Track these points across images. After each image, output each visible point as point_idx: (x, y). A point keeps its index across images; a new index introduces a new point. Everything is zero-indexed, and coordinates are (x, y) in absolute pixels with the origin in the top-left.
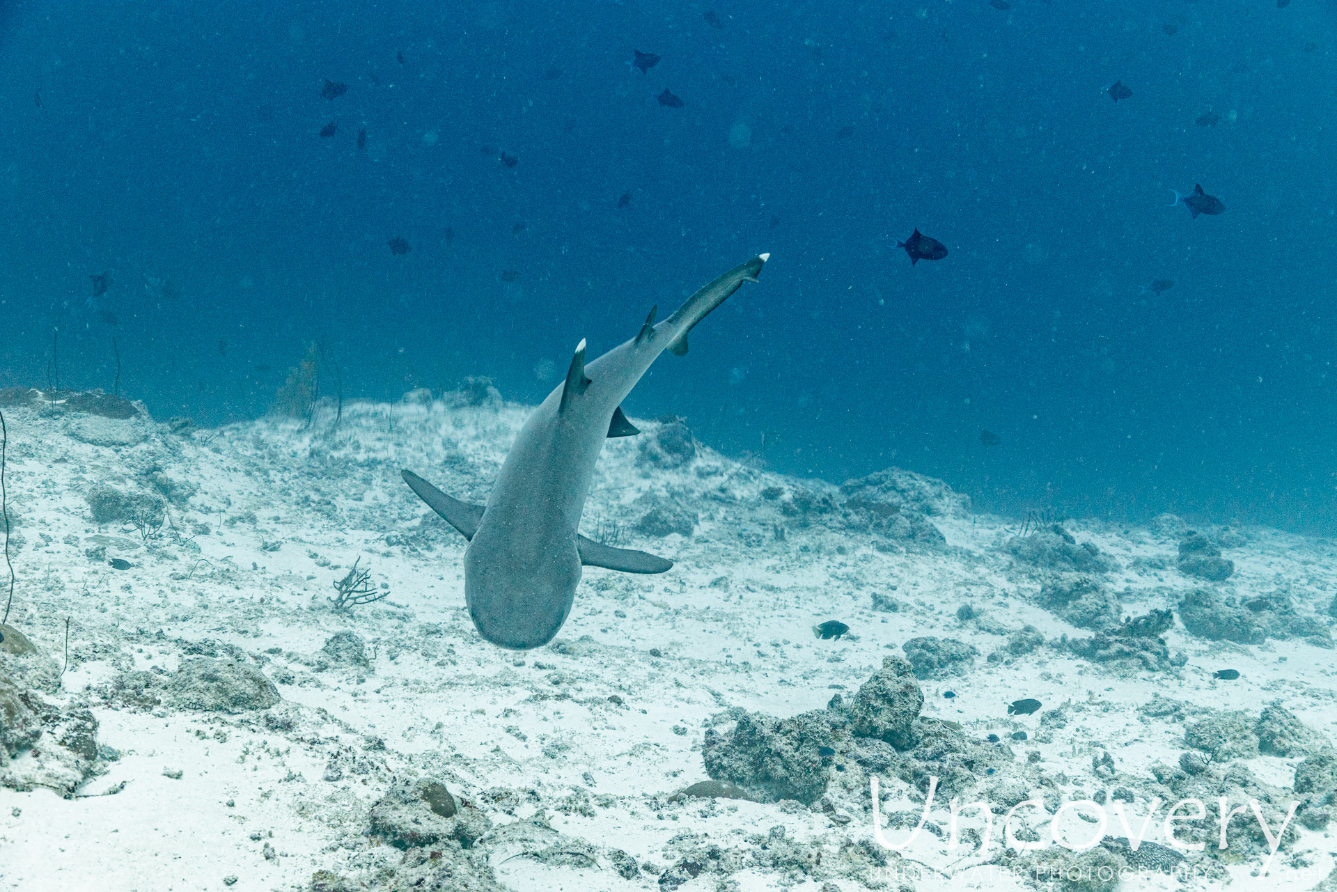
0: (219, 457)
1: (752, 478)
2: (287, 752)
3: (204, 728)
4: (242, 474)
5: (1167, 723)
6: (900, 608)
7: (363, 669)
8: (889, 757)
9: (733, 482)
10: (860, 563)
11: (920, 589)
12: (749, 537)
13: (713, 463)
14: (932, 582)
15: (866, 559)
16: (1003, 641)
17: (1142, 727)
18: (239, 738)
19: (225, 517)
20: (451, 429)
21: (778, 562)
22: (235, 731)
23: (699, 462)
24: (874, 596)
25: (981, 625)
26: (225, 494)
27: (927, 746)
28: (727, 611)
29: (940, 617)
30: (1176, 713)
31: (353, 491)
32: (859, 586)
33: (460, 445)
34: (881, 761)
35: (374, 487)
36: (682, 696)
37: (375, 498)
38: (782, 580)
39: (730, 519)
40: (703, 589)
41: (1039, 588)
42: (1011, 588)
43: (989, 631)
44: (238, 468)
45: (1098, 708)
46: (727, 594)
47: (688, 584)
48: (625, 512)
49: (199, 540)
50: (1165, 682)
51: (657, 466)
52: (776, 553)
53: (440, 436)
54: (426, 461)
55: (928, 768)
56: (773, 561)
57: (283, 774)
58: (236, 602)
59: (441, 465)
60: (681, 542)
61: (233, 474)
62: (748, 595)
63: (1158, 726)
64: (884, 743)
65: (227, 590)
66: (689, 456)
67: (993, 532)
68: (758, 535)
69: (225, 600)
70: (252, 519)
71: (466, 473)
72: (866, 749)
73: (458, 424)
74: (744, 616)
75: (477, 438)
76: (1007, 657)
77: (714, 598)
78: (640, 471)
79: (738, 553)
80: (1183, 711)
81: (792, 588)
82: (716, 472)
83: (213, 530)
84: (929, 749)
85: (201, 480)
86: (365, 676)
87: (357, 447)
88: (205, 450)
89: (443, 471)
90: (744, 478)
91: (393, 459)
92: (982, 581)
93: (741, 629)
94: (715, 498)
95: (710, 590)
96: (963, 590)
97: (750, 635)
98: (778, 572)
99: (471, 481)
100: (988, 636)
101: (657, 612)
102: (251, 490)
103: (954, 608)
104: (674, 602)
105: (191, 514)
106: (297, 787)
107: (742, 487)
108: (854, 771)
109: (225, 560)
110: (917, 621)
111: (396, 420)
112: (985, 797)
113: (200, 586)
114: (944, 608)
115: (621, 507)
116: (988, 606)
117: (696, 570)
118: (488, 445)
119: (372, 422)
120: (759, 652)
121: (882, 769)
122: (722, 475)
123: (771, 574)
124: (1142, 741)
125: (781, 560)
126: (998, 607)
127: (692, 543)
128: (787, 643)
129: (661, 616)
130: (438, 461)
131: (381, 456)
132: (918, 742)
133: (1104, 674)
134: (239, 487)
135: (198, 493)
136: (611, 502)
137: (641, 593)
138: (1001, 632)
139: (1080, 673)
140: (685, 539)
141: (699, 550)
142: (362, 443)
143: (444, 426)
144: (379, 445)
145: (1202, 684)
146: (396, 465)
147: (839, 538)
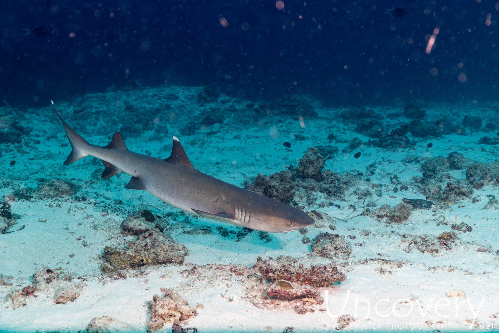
0: (39, 117)
1: (242, 102)
2: (86, 208)
3: (52, 203)
4: (49, 122)
5: (414, 164)
6: (306, 139)
7: (108, 181)
8: (315, 184)
9: (235, 104)
10: (288, 125)
11: (312, 132)
12: (244, 121)
13: (226, 98)
14: (316, 128)
15: (290, 123)
16: (347, 145)
17: (405, 167)
18: (66, 205)
19: (45, 137)
20: (126, 98)
21: (257, 128)
22: (64, 203)
23: (221, 98)
24: (295, 135)
25: (338, 140)
26: (44, 130)
27: (328, 179)
28: (241, 146)
29: (321, 140)
30: (417, 161)
31: (93, 123)
32: (289, 133)
33: (130, 103)
34: (311, 186)
35: (100, 121)
36: (231, 176)
37: (101, 125)
38: (260, 134)
39: (236, 116)
40: (231, 140)
41: (356, 126)
42: (346, 127)
43: (341, 142)
44: (47, 120)
45: (387, 162)
46: (240, 141)
47: (225, 139)
48: (197, 118)
49: (37, 146)
50: (410, 151)
51: (206, 102)
52: (256, 126)
53: (122, 100)
54: (118, 109)
55: (330, 187)
56: (255, 128)
57: (85, 215)
58: (55, 165)
59: (124, 110)
60: (220, 126)
61: (45, 123)
62: (248, 140)
63: (410, 166)
64: (312, 180)
65: (51, 161)
66: (217, 96)
67: (334, 112)
68: (248, 120)
69: (50, 165)
70: (56, 138)
71: (134, 112)
72: (305, 182)
73: (128, 96)
74: (248, 148)
75: (136, 100)
76: (349, 150)
77: (236, 143)
78: (199, 104)
79: (242, 127)
80: (419, 159)
81: (264, 137)
82: (228, 101)
83: (42, 142)
84: (329, 180)
85: (34, 126)
86: (109, 183)
87: (92, 107)
88: (34, 115)
89: (125, 112)
90: (238, 102)
91: (106, 110)
92: (334, 126)
93: (248, 152)
94: (229, 110)
95: (234, 140)
96: (328, 130)
97: (252, 154)
98: (258, 132)
99: (136, 114)
100: (341, 144)
101: (215, 150)
102: (54, 127)
103: (326, 136)
104: (221, 146)
105: (32, 138)
106: (91, 219)
107: (238, 105)
108: (302, 191)
109: (48, 151)
110: (313, 142)
111: (105, 97)
112: (353, 194)
113: (40, 161)
114: (322, 137)
115: (194, 117)
116: (338, 134)
117: (227, 134)
118: (141, 101)
119: (95, 99)
120: (256, 159)
121: (313, 189)
122: (230, 102)
123: (255, 133)
124: (406, 171)
125: (258, 128)
126: (342, 134)
127: (224, 126)
128: (265, 155)
129: (217, 151)
130: (123, 109)
131: (101, 109)
132: (324, 178)
133: (386, 151)
134: (48, 127)
135: (33, 131)
136: (190, 116)
137: (208, 144)
138: (345, 142)
139: (378, 152)
140: (221, 125)
141: (226, 128)
142: (93, 106)
143: (123, 97)
144: (99, 106)
145: (423, 151)
146: (107, 112)
147: (278, 118)
